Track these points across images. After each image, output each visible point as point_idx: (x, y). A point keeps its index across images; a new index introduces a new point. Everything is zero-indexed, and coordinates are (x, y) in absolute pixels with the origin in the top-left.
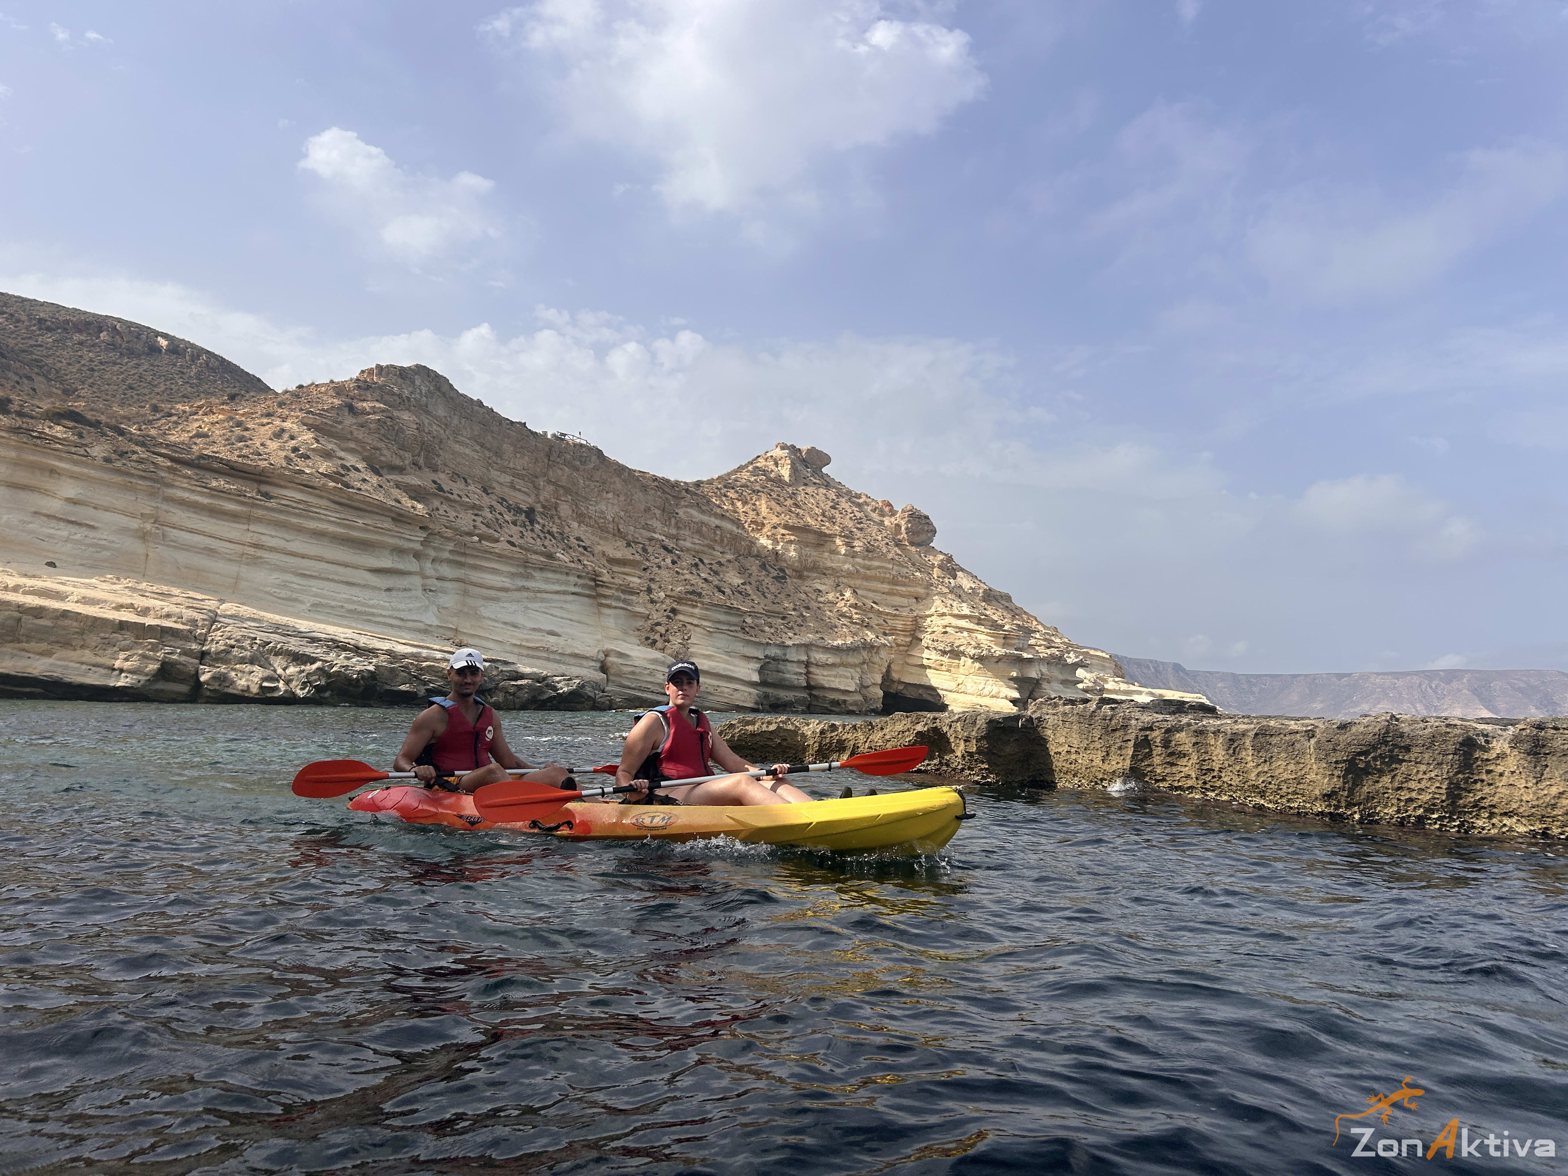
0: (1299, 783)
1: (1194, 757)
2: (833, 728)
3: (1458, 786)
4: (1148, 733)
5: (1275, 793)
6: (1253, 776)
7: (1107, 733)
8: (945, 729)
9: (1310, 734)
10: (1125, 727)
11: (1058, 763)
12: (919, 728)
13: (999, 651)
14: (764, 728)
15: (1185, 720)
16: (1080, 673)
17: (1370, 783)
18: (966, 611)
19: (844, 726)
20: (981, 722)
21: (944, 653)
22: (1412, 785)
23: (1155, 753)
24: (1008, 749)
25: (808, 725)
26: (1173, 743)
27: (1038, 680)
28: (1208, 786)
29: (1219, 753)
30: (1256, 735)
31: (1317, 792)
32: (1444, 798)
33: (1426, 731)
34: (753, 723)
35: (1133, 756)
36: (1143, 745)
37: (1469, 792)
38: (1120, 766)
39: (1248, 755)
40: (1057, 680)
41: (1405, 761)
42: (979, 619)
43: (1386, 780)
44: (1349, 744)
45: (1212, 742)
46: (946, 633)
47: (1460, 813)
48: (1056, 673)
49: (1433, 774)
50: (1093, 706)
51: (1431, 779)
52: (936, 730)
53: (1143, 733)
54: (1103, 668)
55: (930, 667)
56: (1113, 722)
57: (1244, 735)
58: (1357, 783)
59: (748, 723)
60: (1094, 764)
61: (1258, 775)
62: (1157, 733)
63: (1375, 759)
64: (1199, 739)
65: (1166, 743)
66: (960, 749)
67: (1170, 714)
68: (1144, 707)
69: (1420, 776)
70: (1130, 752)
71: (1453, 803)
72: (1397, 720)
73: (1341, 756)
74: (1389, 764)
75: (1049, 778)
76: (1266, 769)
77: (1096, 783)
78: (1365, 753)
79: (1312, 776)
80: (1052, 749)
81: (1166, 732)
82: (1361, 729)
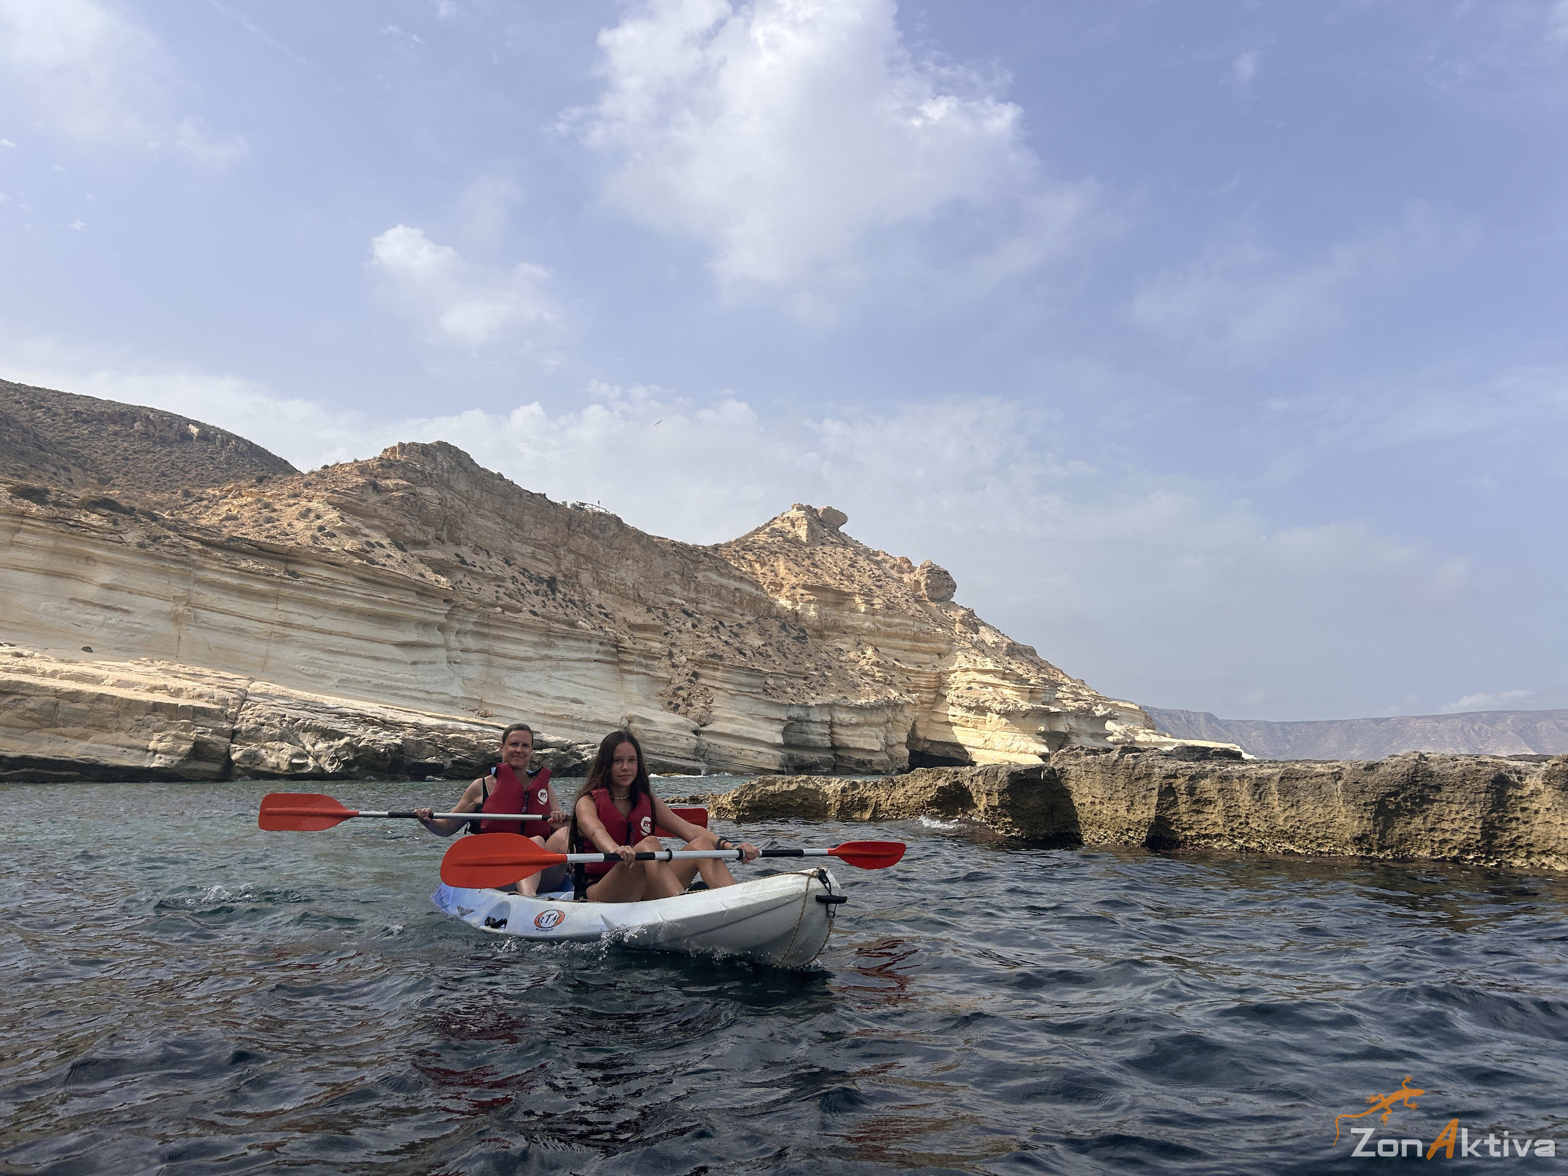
0: (1328, 827)
1: (1220, 803)
2: (855, 786)
3: (1492, 825)
4: (1172, 780)
5: (1304, 838)
6: (1280, 821)
7: (1130, 782)
8: (967, 783)
9: (1337, 776)
10: (1148, 776)
11: (1083, 814)
12: (941, 783)
13: (1025, 706)
14: (785, 787)
15: (1209, 767)
16: (1110, 725)
17: (1402, 825)
18: (990, 666)
19: (865, 784)
20: (1002, 775)
21: (969, 709)
22: (1446, 825)
23: (1180, 801)
24: (1031, 802)
25: (829, 783)
26: (1198, 790)
27: (1066, 734)
28: (1235, 833)
29: (1245, 799)
30: (1282, 779)
31: (1348, 836)
32: (1479, 837)
33: (1456, 770)
34: (773, 783)
35: (1158, 805)
36: (1168, 792)
37: (1505, 831)
39: (1274, 799)
40: (1086, 733)
41: (1436, 801)
42: (1004, 674)
43: (1418, 821)
44: (1378, 785)
45: (1238, 788)
46: (970, 688)
47: (1496, 852)
48: (1085, 726)
49: (1466, 814)
50: (1115, 755)
51: (1464, 819)
52: (958, 785)
53: (1167, 781)
54: (1133, 720)
55: (956, 724)
56: (1136, 771)
57: (1269, 778)
58: (1388, 825)
59: (768, 783)
60: (1119, 814)
61: (1286, 820)
62: (1181, 780)
63: (1405, 800)
64: (1224, 785)
65: (1191, 791)
66: (982, 803)
67: (1194, 760)
68: (1168, 755)
70: (1155, 800)
71: (1489, 843)
72: (1426, 759)
73: (1370, 798)
74: (1419, 805)
75: (1074, 830)
76: (1293, 814)
77: (1122, 834)
78: (1395, 794)
79: (1341, 820)
80: (1076, 800)
81: (1190, 779)
82: (1389, 770)
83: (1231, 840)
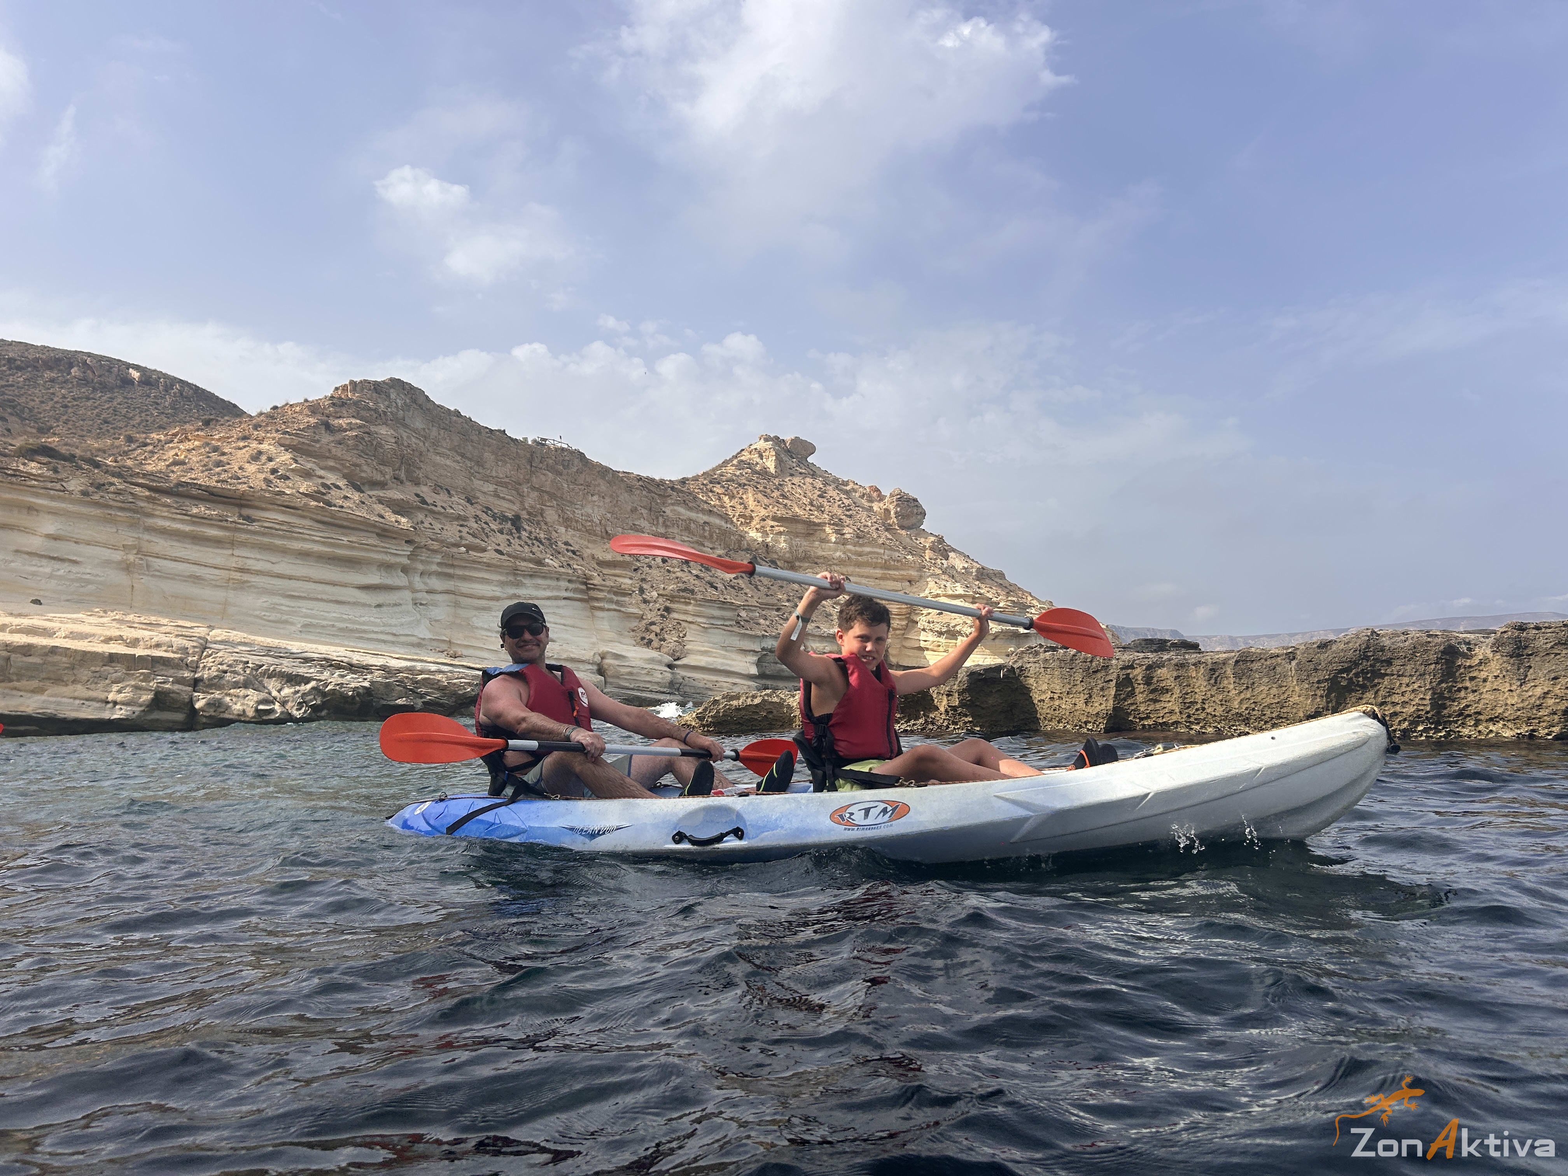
0: (1282, 707)
1: (1177, 691)
3: (1441, 696)
4: (1129, 671)
5: (1259, 719)
6: (1236, 704)
7: (1089, 676)
9: (1291, 656)
10: (1106, 668)
11: (1043, 710)
15: (1166, 657)
17: (1354, 700)
18: (960, 590)
21: (940, 634)
22: (1396, 698)
23: (1137, 691)
24: (991, 701)
26: (1155, 679)
28: (1192, 720)
29: (1200, 685)
30: (1237, 662)
31: (1301, 715)
32: (1428, 708)
33: (1407, 643)
34: (738, 697)
35: (1116, 696)
36: (1125, 683)
37: (1454, 701)
38: (1103, 707)
39: (1229, 683)
41: (1387, 675)
42: (974, 598)
43: (1370, 696)
44: (1330, 663)
45: (1194, 675)
47: (1445, 722)
49: (1416, 686)
51: (1414, 691)
53: (1124, 672)
55: (927, 649)
56: (1094, 664)
57: (1224, 663)
58: (1341, 701)
60: (1077, 707)
61: (1241, 702)
62: (1138, 671)
63: (1357, 675)
64: (1180, 673)
66: (943, 704)
67: (1152, 651)
68: (1125, 648)
69: (1403, 689)
70: (1113, 692)
71: (1439, 713)
72: (1378, 635)
73: (1323, 675)
74: (1370, 680)
75: (1034, 727)
76: (1248, 696)
77: (1081, 727)
79: (1295, 699)
80: (1036, 697)
81: (1146, 669)
82: (1342, 646)
83: (1187, 727)
